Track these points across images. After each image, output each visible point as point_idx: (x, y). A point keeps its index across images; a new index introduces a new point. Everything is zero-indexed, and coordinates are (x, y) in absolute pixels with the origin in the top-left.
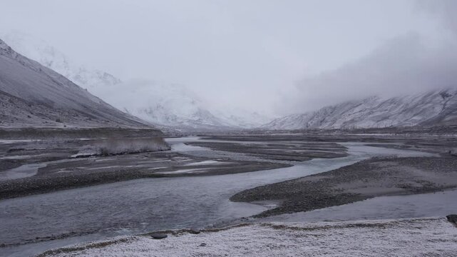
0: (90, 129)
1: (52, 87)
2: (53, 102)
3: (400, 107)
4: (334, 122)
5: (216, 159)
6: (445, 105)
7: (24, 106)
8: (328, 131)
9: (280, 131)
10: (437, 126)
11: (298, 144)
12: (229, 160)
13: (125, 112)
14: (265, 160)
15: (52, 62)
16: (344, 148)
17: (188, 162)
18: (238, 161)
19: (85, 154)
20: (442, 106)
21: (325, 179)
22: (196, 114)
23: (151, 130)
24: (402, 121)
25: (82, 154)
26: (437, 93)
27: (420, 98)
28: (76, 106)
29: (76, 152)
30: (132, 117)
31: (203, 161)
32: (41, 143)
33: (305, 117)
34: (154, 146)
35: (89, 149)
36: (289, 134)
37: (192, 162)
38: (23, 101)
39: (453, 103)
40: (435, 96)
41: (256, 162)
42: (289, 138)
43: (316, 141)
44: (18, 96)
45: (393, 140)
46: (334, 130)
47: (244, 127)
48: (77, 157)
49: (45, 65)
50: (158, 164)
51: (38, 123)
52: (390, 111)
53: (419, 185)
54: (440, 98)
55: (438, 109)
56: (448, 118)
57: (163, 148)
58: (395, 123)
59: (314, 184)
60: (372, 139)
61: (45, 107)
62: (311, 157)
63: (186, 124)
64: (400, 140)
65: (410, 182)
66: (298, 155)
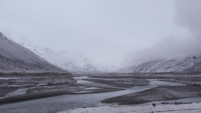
0: (41, 73)
1: (24, 54)
2: (24, 61)
3: (176, 63)
4: (147, 69)
5: (95, 87)
6: (195, 62)
7: (12, 63)
8: (144, 74)
9: (123, 74)
10: (191, 71)
11: (130, 80)
12: (101, 87)
13: (55, 65)
14: (115, 87)
15: (23, 43)
16: (149, 82)
17: (84, 88)
18: (104, 88)
19: (42, 85)
20: (194, 63)
21: (136, 95)
22: (86, 66)
23: (67, 73)
24: (176, 69)
25: (40, 85)
26: (191, 57)
27: (184, 59)
28: (34, 63)
29: (38, 84)
30: (58, 67)
31: (90, 87)
32: (22, 79)
33: (134, 67)
34: (70, 81)
35: (43, 82)
36: (127, 75)
37: (86, 88)
38: (12, 61)
39: (198, 61)
40: (191, 58)
41: (111, 88)
42: (127, 77)
43: (138, 78)
44: (10, 58)
45: (171, 78)
46: (147, 73)
47: (107, 72)
48: (39, 86)
49: (21, 45)
50: (72, 89)
51: (19, 71)
52: (171, 65)
53: (171, 97)
54: (193, 59)
55: (192, 64)
56: (196, 68)
57: (73, 82)
58: (173, 70)
59: (132, 97)
60: (162, 78)
61: (21, 63)
62: (134, 86)
63: (82, 70)
64: (174, 78)
65: (168, 96)
66: (128, 85)
